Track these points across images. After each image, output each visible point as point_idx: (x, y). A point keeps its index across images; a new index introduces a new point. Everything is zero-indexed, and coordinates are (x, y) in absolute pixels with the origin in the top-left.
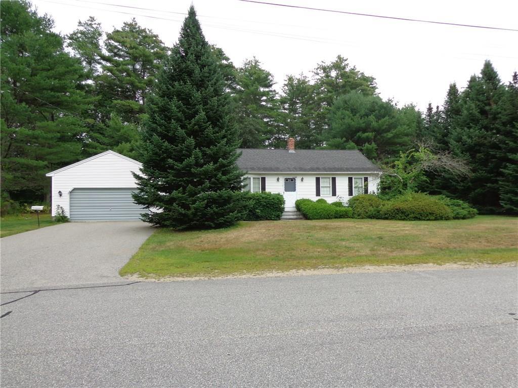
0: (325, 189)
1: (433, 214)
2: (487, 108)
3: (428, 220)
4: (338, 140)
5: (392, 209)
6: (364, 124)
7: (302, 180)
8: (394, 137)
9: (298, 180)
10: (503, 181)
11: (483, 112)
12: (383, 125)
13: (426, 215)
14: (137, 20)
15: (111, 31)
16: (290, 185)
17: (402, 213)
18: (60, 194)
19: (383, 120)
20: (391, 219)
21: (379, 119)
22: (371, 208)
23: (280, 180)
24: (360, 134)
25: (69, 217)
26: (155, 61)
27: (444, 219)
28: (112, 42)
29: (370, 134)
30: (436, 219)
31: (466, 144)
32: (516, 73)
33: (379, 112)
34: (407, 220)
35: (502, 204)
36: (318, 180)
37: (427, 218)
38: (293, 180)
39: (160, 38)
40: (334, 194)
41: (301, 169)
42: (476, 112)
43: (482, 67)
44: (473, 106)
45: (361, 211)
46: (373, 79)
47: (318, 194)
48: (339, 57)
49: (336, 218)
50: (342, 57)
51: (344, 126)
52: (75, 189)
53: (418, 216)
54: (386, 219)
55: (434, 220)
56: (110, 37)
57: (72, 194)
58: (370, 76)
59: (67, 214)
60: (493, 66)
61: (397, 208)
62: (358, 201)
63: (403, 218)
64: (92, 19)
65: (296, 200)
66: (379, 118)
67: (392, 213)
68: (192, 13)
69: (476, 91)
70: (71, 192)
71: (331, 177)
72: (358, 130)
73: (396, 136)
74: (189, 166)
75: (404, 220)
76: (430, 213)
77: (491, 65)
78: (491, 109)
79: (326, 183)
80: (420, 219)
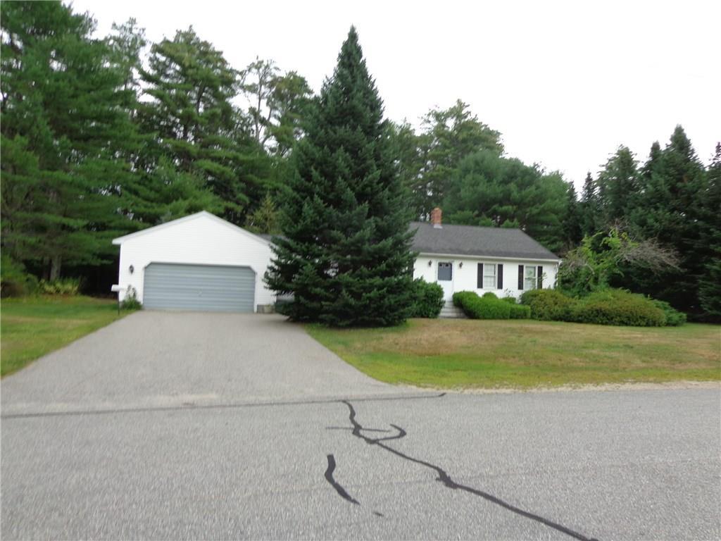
0: (489, 279)
1: (644, 318)
2: (680, 185)
3: (637, 326)
4: (468, 213)
5: (589, 310)
6: (502, 195)
7: (461, 265)
8: (539, 214)
9: (455, 265)
10: (703, 279)
11: (674, 190)
12: (527, 197)
13: (635, 320)
14: (195, 29)
15: (158, 41)
16: (446, 272)
17: (604, 315)
18: (132, 269)
19: (528, 190)
20: (587, 322)
21: (521, 189)
22: (556, 308)
23: (432, 265)
24: (496, 207)
25: (142, 303)
26: (220, 89)
27: (657, 325)
28: (158, 55)
29: (510, 207)
30: (647, 325)
31: (651, 229)
32: (719, 143)
33: (522, 180)
34: (610, 325)
35: (705, 309)
36: (480, 267)
37: (637, 323)
38: (449, 265)
39: (224, 56)
40: (500, 286)
41: (460, 252)
42: (665, 189)
43: (672, 132)
44: (662, 181)
45: (544, 310)
46: (498, 134)
47: (480, 285)
48: (459, 101)
49: (511, 318)
50: (463, 101)
51: (476, 195)
52: (152, 264)
53: (625, 320)
54: (580, 322)
55: (645, 326)
56: (157, 49)
57: (148, 270)
58: (495, 129)
59: (140, 298)
60: (685, 132)
61: (598, 308)
62: (538, 298)
63: (604, 322)
64: (133, 21)
65: (453, 293)
66: (521, 186)
67: (589, 316)
68: (353, 36)
69: (665, 163)
70: (146, 268)
71: (497, 263)
72: (494, 201)
73: (543, 212)
74: (362, 241)
75: (606, 324)
76: (640, 317)
77: (683, 130)
78: (684, 187)
79: (489, 272)
80: (626, 324)
